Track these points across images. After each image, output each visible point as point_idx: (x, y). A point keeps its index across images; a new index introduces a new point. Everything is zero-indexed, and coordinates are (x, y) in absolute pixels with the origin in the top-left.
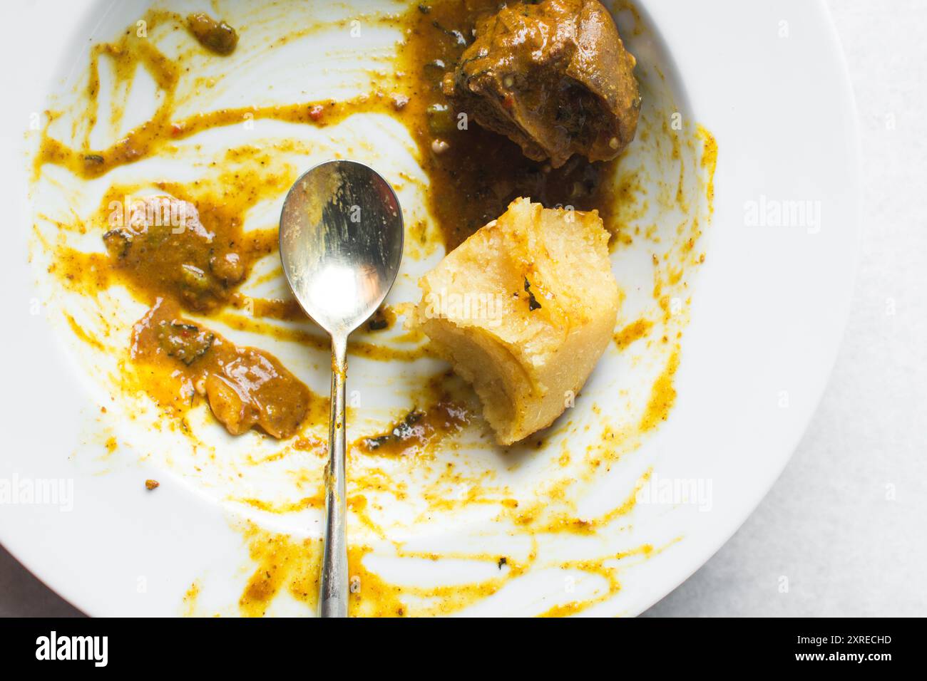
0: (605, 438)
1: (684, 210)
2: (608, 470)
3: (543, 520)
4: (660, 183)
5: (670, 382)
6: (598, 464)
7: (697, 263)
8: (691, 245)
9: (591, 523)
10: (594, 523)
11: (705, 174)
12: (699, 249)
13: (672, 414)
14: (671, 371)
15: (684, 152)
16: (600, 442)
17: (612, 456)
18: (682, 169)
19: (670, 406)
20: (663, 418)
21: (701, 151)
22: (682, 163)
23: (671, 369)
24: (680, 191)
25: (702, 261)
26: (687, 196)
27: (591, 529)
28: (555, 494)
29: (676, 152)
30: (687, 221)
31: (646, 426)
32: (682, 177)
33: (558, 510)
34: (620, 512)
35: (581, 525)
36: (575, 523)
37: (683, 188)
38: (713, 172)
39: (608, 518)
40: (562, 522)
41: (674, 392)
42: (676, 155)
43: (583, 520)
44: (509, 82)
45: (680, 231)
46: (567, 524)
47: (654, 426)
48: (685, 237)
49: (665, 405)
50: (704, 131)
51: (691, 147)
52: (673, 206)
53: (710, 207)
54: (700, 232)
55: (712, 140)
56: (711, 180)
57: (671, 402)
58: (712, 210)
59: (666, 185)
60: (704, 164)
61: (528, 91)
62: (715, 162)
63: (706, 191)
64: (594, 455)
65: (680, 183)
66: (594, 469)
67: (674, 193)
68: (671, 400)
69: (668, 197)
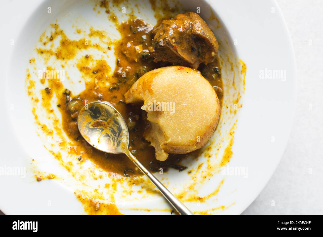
0: (208, 169)
1: (235, 89)
2: (209, 180)
3: (187, 197)
4: (227, 79)
5: (230, 149)
6: (205, 177)
7: (239, 107)
8: (237, 101)
9: (203, 198)
10: (204, 198)
11: (242, 76)
12: (240, 102)
13: (231, 160)
14: (231, 145)
15: (235, 69)
16: (206, 170)
17: (211, 175)
18: (234, 74)
19: (230, 157)
20: (228, 161)
21: (241, 68)
22: (234, 72)
23: (231, 144)
24: (234, 82)
25: (241, 107)
26: (236, 84)
27: (203, 200)
28: (191, 188)
29: (232, 68)
30: (236, 92)
31: (222, 164)
32: (234, 77)
33: (192, 193)
34: (214, 194)
35: (200, 199)
36: (198, 198)
37: (235, 81)
38: (245, 76)
39: (209, 196)
40: (193, 198)
41: (232, 152)
42: (232, 69)
43: (200, 197)
44: (174, 41)
45: (234, 96)
46: (195, 198)
47: (225, 164)
48: (236, 98)
49: (229, 157)
50: (242, 62)
51: (237, 67)
52: (231, 87)
53: (244, 88)
54: (241, 97)
55: (244, 65)
56: (244, 78)
57: (231, 156)
58: (245, 89)
59: (229, 80)
60: (242, 73)
61: (180, 43)
62: (246, 72)
63: (242, 82)
64: (204, 174)
65: (234, 79)
66: (204, 179)
67: (231, 83)
68: (231, 155)
69: (230, 84)
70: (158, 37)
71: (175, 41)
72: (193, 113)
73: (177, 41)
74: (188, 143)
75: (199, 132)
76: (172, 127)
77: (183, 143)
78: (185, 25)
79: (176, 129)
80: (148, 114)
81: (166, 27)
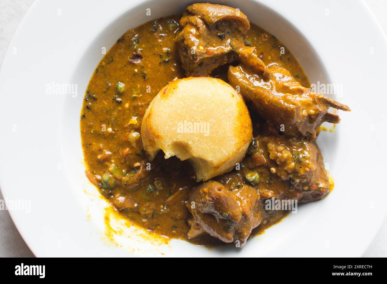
70: (185, 59)
71: (203, 46)
72: (213, 119)
73: (204, 45)
74: (235, 148)
75: (235, 129)
76: (208, 148)
77: (232, 153)
78: (196, 24)
79: (213, 146)
80: (178, 157)
81: (182, 43)
